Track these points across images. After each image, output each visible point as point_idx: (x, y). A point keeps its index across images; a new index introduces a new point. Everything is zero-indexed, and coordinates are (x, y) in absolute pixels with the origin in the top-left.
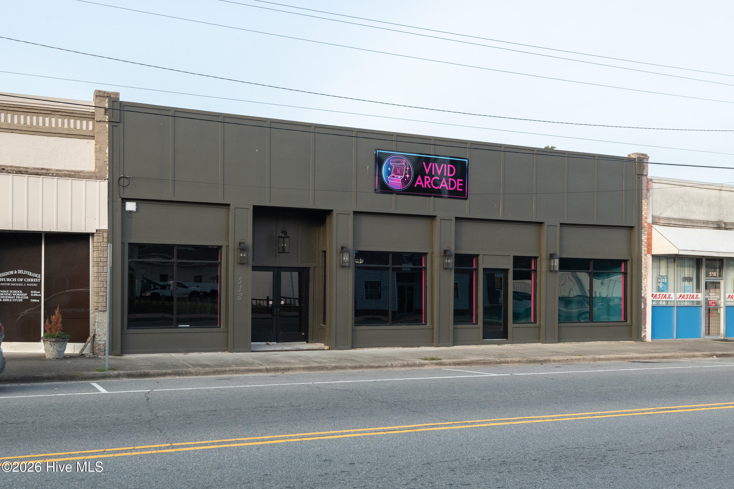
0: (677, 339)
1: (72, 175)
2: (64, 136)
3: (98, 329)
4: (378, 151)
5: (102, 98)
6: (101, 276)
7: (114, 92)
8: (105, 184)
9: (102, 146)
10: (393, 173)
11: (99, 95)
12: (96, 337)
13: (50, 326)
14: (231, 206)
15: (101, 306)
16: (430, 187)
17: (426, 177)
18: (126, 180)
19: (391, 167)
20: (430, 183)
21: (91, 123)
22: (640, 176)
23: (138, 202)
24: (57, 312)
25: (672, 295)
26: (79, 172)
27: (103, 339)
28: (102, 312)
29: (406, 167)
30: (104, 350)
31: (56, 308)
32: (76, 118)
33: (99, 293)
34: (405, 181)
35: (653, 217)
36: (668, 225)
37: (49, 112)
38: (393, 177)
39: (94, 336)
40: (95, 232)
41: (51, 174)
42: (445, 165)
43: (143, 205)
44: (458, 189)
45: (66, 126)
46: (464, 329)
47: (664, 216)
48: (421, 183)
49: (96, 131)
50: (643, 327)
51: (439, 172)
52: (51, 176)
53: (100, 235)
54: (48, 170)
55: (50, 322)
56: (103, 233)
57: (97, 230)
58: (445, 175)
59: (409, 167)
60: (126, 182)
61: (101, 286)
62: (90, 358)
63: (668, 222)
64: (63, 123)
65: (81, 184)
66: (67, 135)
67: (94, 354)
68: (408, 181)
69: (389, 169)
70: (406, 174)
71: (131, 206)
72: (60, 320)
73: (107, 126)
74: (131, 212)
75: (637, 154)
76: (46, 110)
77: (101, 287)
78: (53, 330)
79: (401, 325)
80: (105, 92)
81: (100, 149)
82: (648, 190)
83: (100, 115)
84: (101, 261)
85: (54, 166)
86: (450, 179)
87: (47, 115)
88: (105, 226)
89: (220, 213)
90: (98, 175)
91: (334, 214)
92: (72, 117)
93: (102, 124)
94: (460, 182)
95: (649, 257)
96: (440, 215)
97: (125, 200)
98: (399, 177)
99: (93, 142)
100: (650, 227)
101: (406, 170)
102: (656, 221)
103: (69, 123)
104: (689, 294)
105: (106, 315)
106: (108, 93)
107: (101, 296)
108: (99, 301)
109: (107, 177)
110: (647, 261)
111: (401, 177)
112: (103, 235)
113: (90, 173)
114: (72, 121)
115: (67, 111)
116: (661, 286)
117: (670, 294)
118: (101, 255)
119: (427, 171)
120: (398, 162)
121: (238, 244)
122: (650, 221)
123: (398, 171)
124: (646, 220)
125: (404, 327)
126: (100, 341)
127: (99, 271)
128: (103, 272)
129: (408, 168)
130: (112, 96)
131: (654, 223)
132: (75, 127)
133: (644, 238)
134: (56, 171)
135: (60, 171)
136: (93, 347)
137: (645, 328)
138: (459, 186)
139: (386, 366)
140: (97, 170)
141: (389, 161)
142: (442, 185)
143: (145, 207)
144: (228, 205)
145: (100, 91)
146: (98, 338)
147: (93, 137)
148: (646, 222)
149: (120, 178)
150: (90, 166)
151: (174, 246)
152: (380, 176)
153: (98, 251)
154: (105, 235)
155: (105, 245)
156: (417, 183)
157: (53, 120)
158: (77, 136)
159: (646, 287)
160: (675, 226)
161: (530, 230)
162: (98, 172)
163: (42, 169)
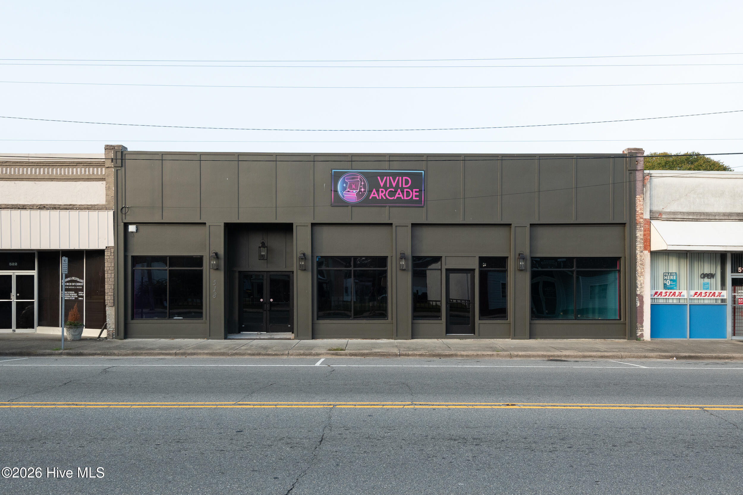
0: (690, 339)
1: (90, 208)
2: (86, 180)
3: (108, 320)
4: (333, 171)
5: (109, 150)
6: (110, 281)
7: (117, 145)
8: (111, 213)
9: (110, 185)
10: (349, 188)
11: (108, 148)
14: (207, 225)
15: (110, 303)
16: (385, 198)
17: (380, 190)
18: (126, 209)
19: (346, 183)
20: (385, 195)
21: (104, 169)
22: (632, 172)
23: (138, 225)
25: (684, 293)
26: (95, 205)
27: (112, 327)
28: (111, 307)
29: (361, 182)
30: (112, 335)
32: (94, 166)
33: (108, 293)
34: (360, 194)
35: (652, 212)
36: (674, 220)
37: (76, 164)
38: (349, 191)
39: (106, 326)
40: (105, 248)
41: (75, 209)
42: (400, 178)
43: (140, 227)
44: (414, 198)
45: (87, 173)
46: (424, 324)
48: (376, 195)
49: (107, 174)
50: (639, 325)
51: (394, 185)
52: (75, 210)
53: (109, 250)
54: (74, 205)
56: (111, 249)
57: (106, 247)
58: (400, 186)
59: (364, 182)
60: (127, 211)
61: (110, 288)
63: (672, 216)
64: (85, 171)
65: (94, 214)
66: (88, 180)
68: (363, 195)
69: (345, 185)
70: (361, 188)
71: (132, 228)
73: (113, 170)
74: (132, 232)
75: (628, 149)
76: (73, 163)
77: (110, 289)
79: (363, 320)
80: (111, 145)
81: (109, 187)
82: (644, 185)
83: (109, 163)
84: (109, 270)
85: (78, 202)
86: (406, 190)
87: (74, 167)
88: (112, 244)
90: (107, 206)
91: (295, 226)
92: (91, 166)
93: (110, 169)
94: (416, 192)
95: (647, 253)
96: (396, 222)
97: (127, 224)
98: (354, 191)
99: (104, 182)
100: (648, 223)
101: (361, 185)
102: (655, 216)
103: (89, 171)
105: (113, 308)
107: (110, 295)
108: (108, 299)
109: (114, 208)
110: (644, 258)
111: (356, 192)
112: (111, 251)
113: (103, 205)
114: (91, 169)
115: (87, 162)
116: (668, 283)
117: (681, 291)
118: (110, 265)
119: (382, 184)
120: (353, 178)
121: (212, 254)
122: (647, 216)
123: (353, 186)
124: (641, 216)
125: (364, 321)
126: (110, 328)
127: (108, 277)
128: (111, 278)
129: (363, 183)
130: (116, 148)
131: (652, 218)
132: (93, 173)
133: (640, 234)
134: (79, 205)
135: (82, 205)
137: (642, 327)
138: (415, 195)
139: (283, 355)
140: (107, 203)
141: (344, 178)
142: (397, 196)
143: (143, 228)
144: (205, 224)
145: (107, 146)
146: (108, 326)
147: (103, 179)
148: (642, 218)
149: (122, 208)
150: (102, 200)
151: (167, 257)
152: (336, 191)
153: (108, 262)
154: (112, 250)
155: (112, 258)
156: (372, 195)
158: (94, 180)
159: (643, 285)
160: (683, 220)
163: (70, 205)
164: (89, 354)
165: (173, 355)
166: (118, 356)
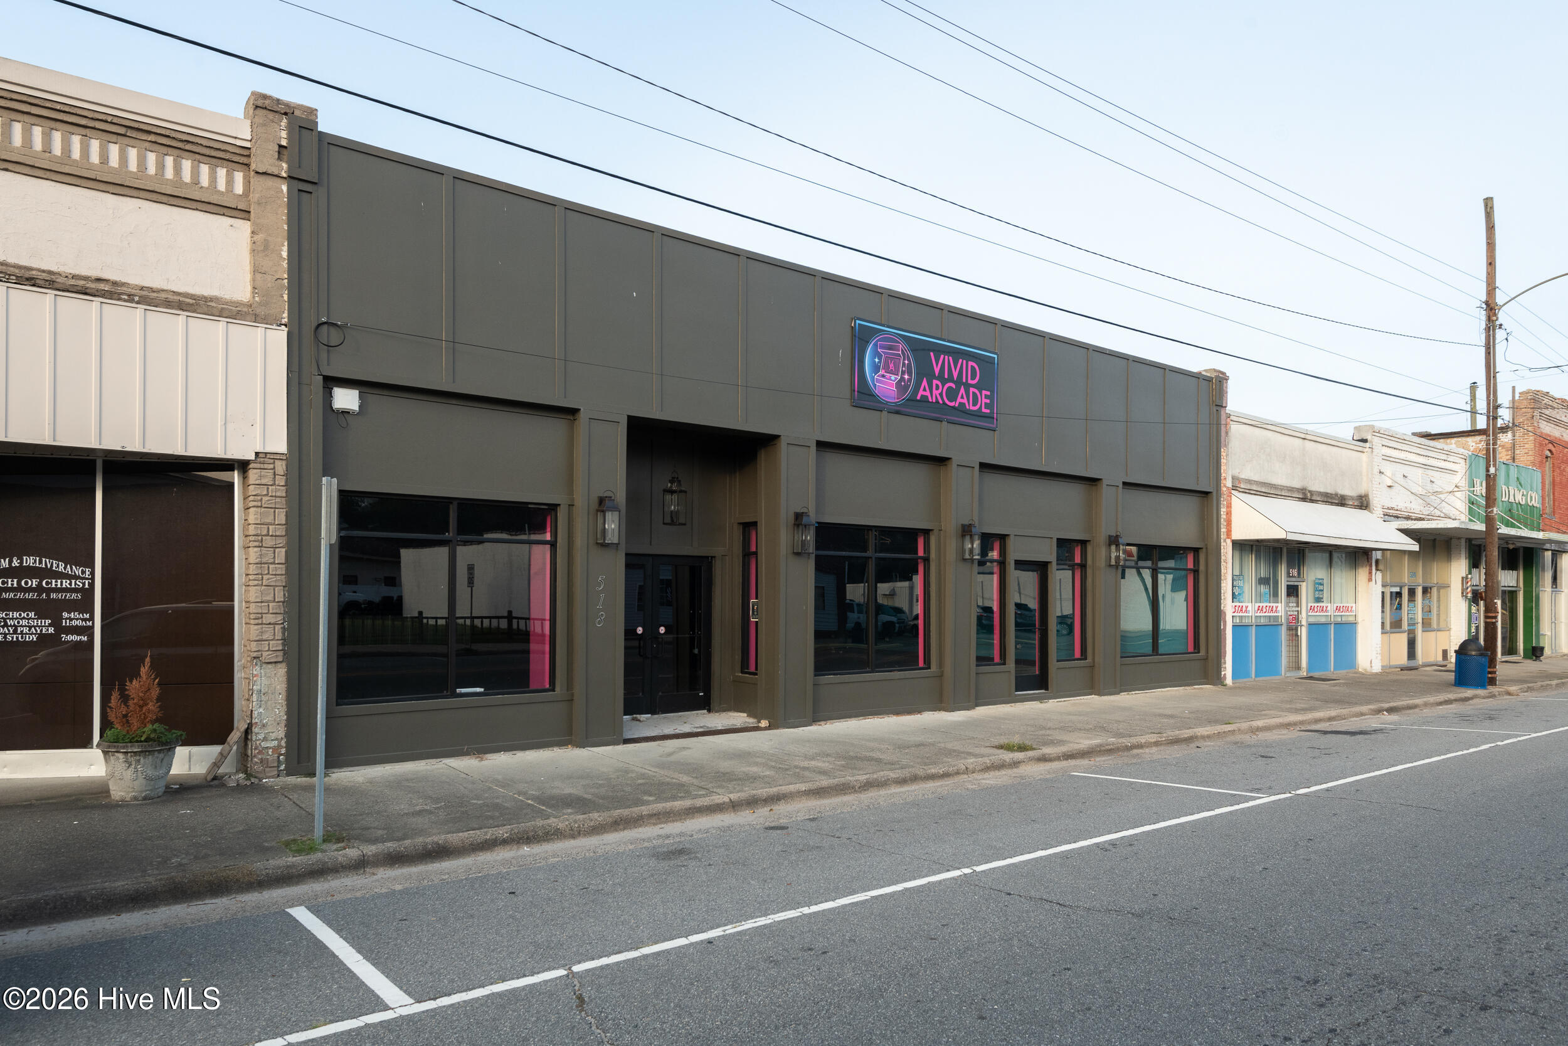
0: (1257, 679)
1: (189, 304)
2: (164, 199)
3: (261, 710)
4: (858, 322)
5: (271, 115)
6: (268, 573)
7: (302, 106)
8: (279, 338)
9: (269, 239)
10: (883, 368)
11: (263, 105)
12: (255, 730)
13: (124, 710)
14: (583, 416)
15: (269, 650)
16: (941, 401)
17: (935, 382)
18: (333, 330)
19: (880, 359)
20: (941, 394)
21: (239, 177)
22: (1218, 408)
23: (364, 389)
24: (144, 671)
25: (1249, 607)
26: (207, 299)
27: (273, 736)
28: (270, 666)
29: (904, 360)
30: (276, 765)
31: (142, 660)
32: (197, 156)
33: (262, 617)
34: (901, 386)
35: (1233, 478)
36: (1249, 491)
37: (122, 130)
38: (883, 376)
39: (248, 732)
40: (253, 457)
41: (126, 297)
42: (964, 361)
43: (375, 399)
44: (984, 409)
45: (169, 174)
47: (1243, 477)
48: (927, 393)
49: (254, 197)
50: (1223, 661)
51: (955, 375)
52: (125, 301)
53: (266, 466)
54: (115, 283)
55: (125, 698)
56: (274, 463)
57: (257, 454)
58: (964, 381)
59: (909, 360)
60: (335, 337)
61: (270, 598)
62: (239, 788)
63: (1249, 486)
64: (161, 166)
65: (217, 329)
66: (171, 199)
67: (249, 776)
68: (906, 387)
69: (877, 360)
70: (903, 373)
71: (346, 399)
72: (155, 692)
73: (285, 188)
74: (345, 413)
75: (1215, 370)
76: (111, 123)
77: (268, 602)
78: (135, 723)
79: (891, 671)
80: (278, 100)
81: (266, 246)
82: (1226, 432)
83: (265, 160)
84: (268, 535)
85: (133, 277)
86: (972, 390)
87: (114, 138)
88: (279, 444)
89: (551, 429)
90: (261, 311)
91: (783, 444)
92: (187, 153)
93: (270, 182)
94: (987, 397)
95: (1229, 542)
96: (957, 458)
97: (331, 382)
98: (893, 377)
99: (244, 226)
100: (1230, 495)
101: (904, 364)
102: (1235, 485)
103: (178, 169)
104: (1268, 605)
105: (281, 671)
106: (287, 105)
107: (270, 624)
108: (264, 637)
109: (285, 321)
110: (1227, 549)
111: (897, 378)
112: (274, 468)
113: (238, 304)
114: (187, 164)
115: (173, 134)
117: (1247, 604)
118: (270, 519)
119: (937, 371)
120: (891, 348)
121: (596, 501)
122: (1229, 484)
123: (891, 366)
124: (1224, 482)
125: (895, 674)
126: (265, 739)
127: (264, 560)
128: (274, 563)
129: (906, 362)
130: (297, 113)
131: (1235, 488)
132: (196, 181)
133: (1223, 510)
134: (142, 288)
135: (152, 290)
136: (244, 757)
137: (1225, 663)
138: (985, 403)
140: (257, 299)
141: (876, 345)
142: (959, 400)
143: (384, 403)
144: (573, 412)
145: (265, 97)
146: (258, 734)
147: (244, 214)
148: (1225, 486)
149: (319, 325)
150: (238, 288)
151: (450, 500)
152: (862, 371)
153: (261, 507)
154: (281, 467)
155: (278, 494)
156: (921, 393)
157: (133, 154)
158: (199, 206)
159: (1225, 595)
160: (1256, 493)
161: (1074, 493)
162: (260, 304)
163: (99, 280)
164: (471, 844)
165: (727, 810)
166: (573, 837)
